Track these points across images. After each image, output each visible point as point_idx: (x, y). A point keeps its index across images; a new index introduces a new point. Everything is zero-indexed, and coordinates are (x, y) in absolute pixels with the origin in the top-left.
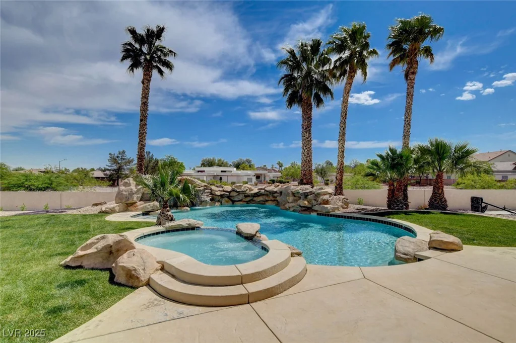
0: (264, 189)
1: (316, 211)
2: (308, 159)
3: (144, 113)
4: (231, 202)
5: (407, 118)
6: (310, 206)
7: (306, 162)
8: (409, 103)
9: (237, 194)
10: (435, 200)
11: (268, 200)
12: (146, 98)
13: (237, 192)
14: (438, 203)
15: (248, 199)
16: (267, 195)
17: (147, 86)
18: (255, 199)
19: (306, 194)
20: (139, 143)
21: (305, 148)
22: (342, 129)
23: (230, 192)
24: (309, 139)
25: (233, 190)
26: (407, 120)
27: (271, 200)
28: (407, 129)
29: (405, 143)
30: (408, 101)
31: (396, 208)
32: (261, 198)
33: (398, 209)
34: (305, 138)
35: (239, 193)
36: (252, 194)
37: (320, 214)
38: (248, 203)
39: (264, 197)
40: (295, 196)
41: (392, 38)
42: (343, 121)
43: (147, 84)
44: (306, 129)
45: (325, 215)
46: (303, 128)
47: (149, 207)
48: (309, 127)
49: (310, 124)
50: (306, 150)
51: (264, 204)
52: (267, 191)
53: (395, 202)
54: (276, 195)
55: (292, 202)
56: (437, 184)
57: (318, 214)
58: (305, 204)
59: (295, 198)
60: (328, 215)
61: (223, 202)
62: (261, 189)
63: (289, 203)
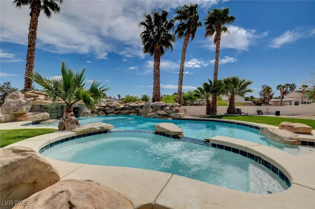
0: (128, 105)
1: (171, 117)
2: (158, 86)
3: (32, 40)
4: (105, 114)
5: (216, 64)
6: (167, 114)
7: (157, 88)
8: (217, 56)
9: (110, 108)
10: (231, 109)
11: (131, 112)
12: (34, 28)
13: (109, 107)
14: (233, 110)
15: (117, 112)
16: (130, 109)
17: (36, 18)
18: (122, 111)
19: (163, 107)
20: (27, 65)
21: (156, 79)
22: (182, 67)
23: (104, 107)
24: (159, 73)
25: (107, 106)
26: (216, 65)
27: (133, 112)
28: (216, 70)
29: (216, 78)
30: (217, 55)
31: (213, 114)
32: (126, 111)
33: (214, 114)
34: (156, 73)
35: (111, 107)
36: (120, 108)
37: (175, 119)
38: (117, 115)
39: (128, 110)
40: (153, 108)
41: (207, 20)
42: (183, 62)
43: (35, 17)
44: (157, 67)
45: (178, 119)
46: (155, 66)
47: (40, 117)
48: (158, 66)
49: (159, 64)
50: (157, 80)
51: (128, 115)
52: (130, 106)
53: (212, 110)
54: (137, 108)
55: (151, 112)
56: (232, 101)
57: (173, 119)
58: (163, 113)
59: (154, 110)
60: (180, 119)
61: (99, 114)
62: (126, 105)
63: (149, 112)
